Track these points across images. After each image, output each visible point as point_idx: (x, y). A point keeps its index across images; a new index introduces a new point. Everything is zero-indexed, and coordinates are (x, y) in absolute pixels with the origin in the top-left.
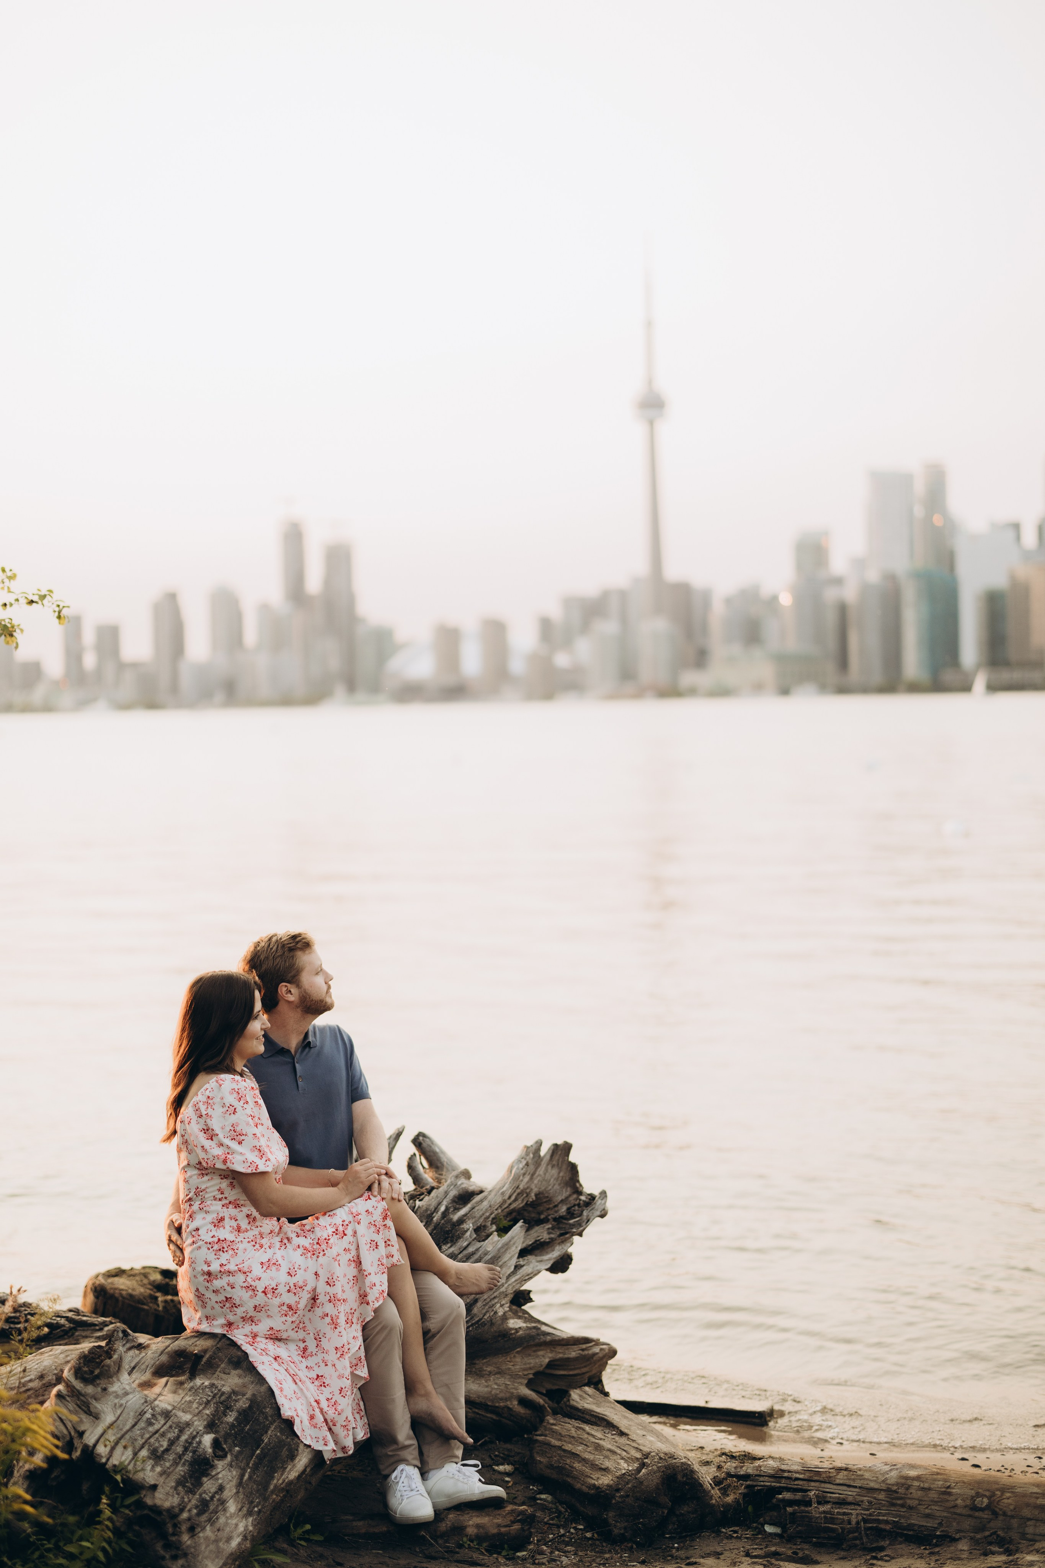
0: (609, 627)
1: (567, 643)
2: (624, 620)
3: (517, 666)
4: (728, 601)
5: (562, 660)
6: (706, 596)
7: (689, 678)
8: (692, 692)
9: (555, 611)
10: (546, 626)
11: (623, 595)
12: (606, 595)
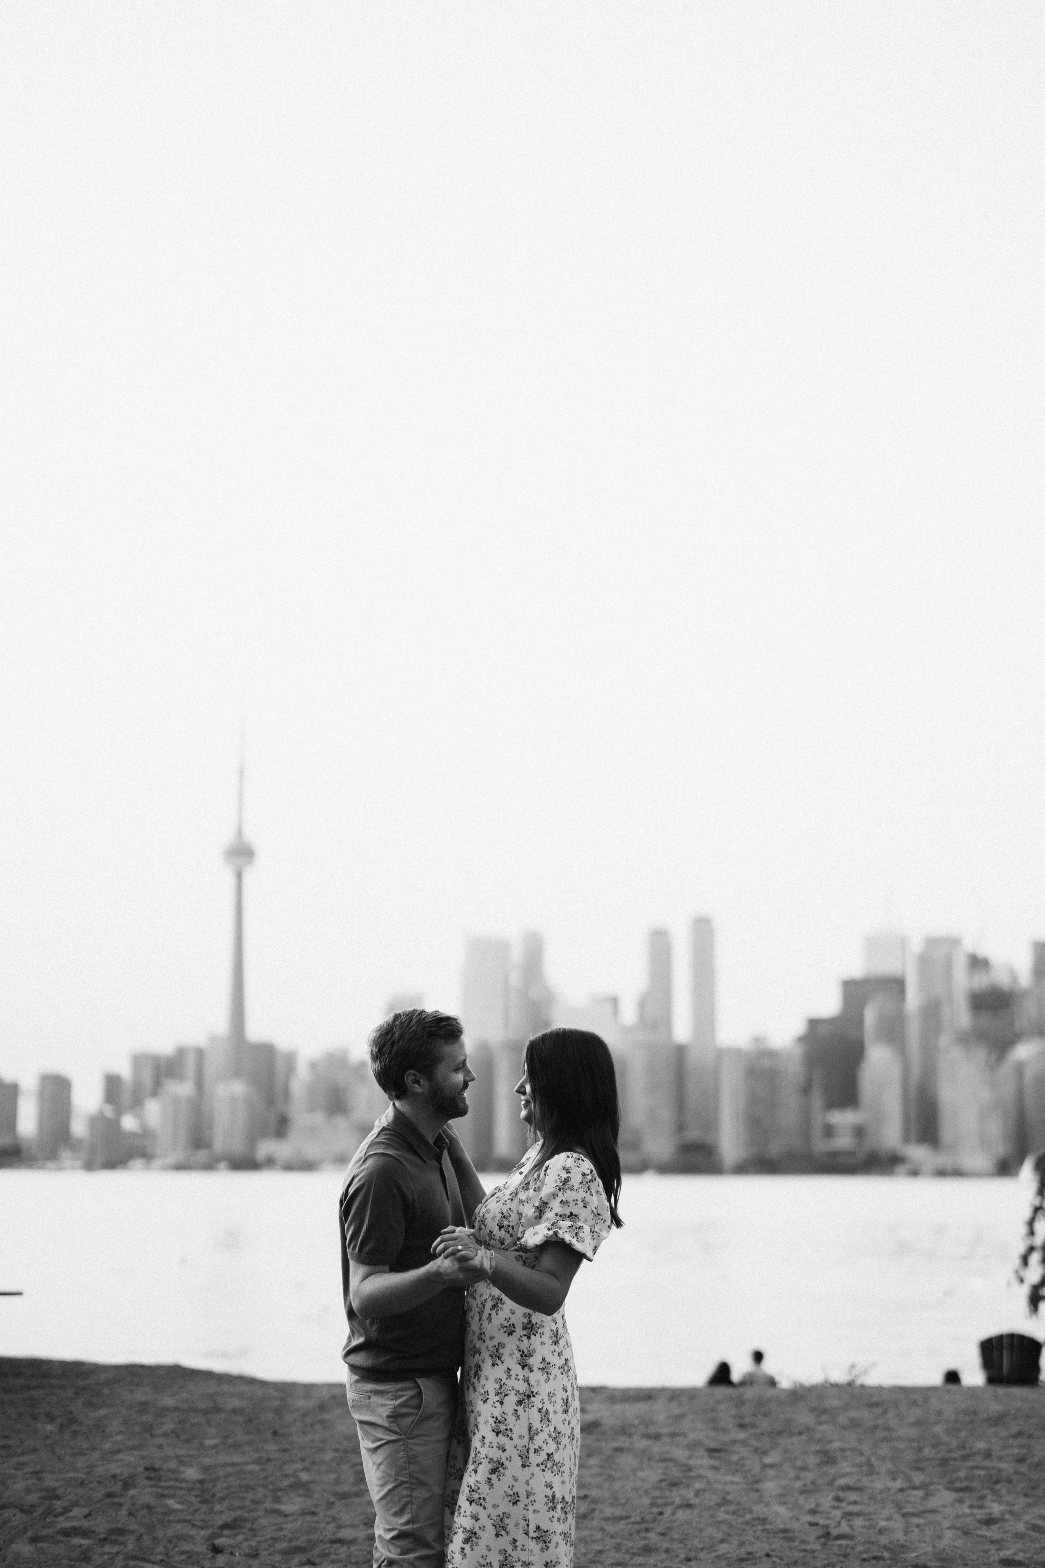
0: (183, 1089)
1: (137, 1103)
2: (200, 1084)
3: (79, 1128)
4: (313, 1065)
5: (129, 1123)
6: (290, 1060)
7: (266, 1148)
8: (269, 1163)
9: (124, 1070)
10: (112, 1084)
11: (200, 1054)
12: (181, 1052)
